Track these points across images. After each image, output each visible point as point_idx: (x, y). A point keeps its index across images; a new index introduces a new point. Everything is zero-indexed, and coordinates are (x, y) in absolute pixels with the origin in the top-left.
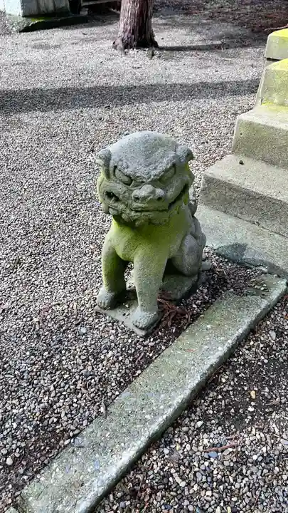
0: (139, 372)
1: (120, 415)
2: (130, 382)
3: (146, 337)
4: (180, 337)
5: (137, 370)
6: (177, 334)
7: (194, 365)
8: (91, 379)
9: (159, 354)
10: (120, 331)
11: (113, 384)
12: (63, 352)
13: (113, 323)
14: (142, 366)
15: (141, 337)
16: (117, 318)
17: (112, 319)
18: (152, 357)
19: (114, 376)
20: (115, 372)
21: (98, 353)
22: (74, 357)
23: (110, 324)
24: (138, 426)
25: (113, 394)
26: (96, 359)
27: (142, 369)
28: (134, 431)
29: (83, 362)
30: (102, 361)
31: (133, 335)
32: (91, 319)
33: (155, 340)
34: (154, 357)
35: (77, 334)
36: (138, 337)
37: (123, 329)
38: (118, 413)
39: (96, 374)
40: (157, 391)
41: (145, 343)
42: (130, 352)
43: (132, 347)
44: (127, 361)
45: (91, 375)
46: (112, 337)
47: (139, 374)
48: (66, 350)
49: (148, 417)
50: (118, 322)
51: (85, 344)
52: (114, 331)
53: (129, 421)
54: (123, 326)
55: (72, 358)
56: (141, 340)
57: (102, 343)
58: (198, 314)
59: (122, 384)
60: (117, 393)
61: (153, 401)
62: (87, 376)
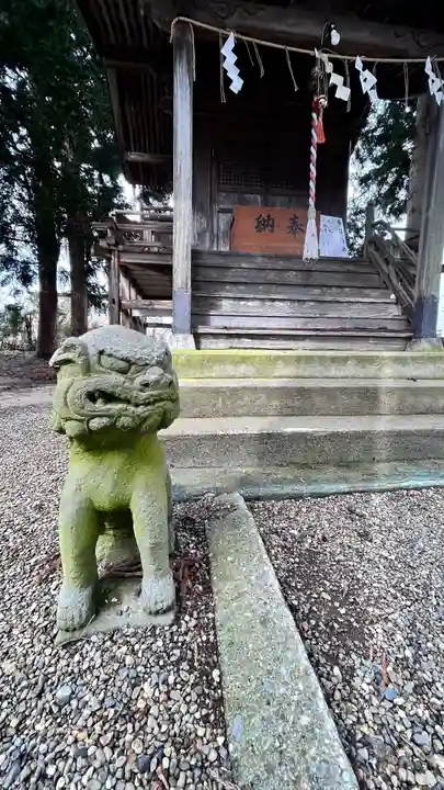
0: (216, 673)
1: (270, 770)
2: (220, 701)
3: (177, 621)
4: (215, 590)
5: (208, 675)
6: (208, 589)
7: (265, 603)
8: (159, 763)
9: (214, 628)
10: (133, 640)
11: (201, 732)
12: (51, 771)
13: (111, 639)
14: (208, 663)
15: (171, 626)
16: (113, 626)
17: (105, 634)
18: (208, 639)
19: (186, 718)
20: (183, 710)
21: (127, 707)
22: (85, 756)
23: (109, 643)
24: (313, 751)
25: (217, 749)
26: (132, 719)
27: (216, 665)
28: (319, 769)
29: (113, 748)
30: (147, 712)
31: (158, 632)
32: (63, 663)
33: (191, 615)
34: (212, 638)
35: (55, 710)
36: (167, 628)
37: (135, 634)
38: (260, 770)
39: (158, 744)
40: (270, 673)
41: (183, 629)
42: (173, 659)
43: (173, 649)
44: (183, 675)
45: (152, 756)
46: (129, 660)
47: (220, 676)
48: (54, 760)
49: (305, 720)
50: (118, 630)
51: (87, 712)
52: (124, 649)
53: (292, 760)
54: (132, 630)
55: (81, 762)
56: (175, 628)
57: (119, 684)
58: (206, 556)
59: (212, 718)
60: (221, 740)
61: (282, 690)
62: (145, 769)
